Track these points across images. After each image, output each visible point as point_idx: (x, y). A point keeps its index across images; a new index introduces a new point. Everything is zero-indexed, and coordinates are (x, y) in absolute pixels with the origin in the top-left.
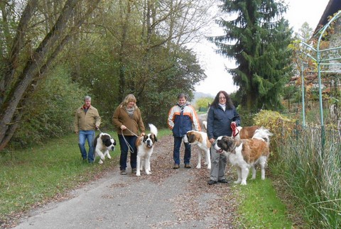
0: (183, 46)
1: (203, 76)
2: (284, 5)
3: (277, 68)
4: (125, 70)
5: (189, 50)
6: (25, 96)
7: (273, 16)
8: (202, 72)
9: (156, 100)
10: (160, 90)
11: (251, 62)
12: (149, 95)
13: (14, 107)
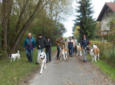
0: (60, 23)
1: (66, 31)
2: (93, 11)
3: (92, 29)
4: (44, 29)
5: (62, 24)
6: (22, 36)
7: (90, 14)
8: (66, 30)
9: (53, 38)
10: (54, 35)
11: (85, 27)
12: (52, 36)
13: (19, 40)
